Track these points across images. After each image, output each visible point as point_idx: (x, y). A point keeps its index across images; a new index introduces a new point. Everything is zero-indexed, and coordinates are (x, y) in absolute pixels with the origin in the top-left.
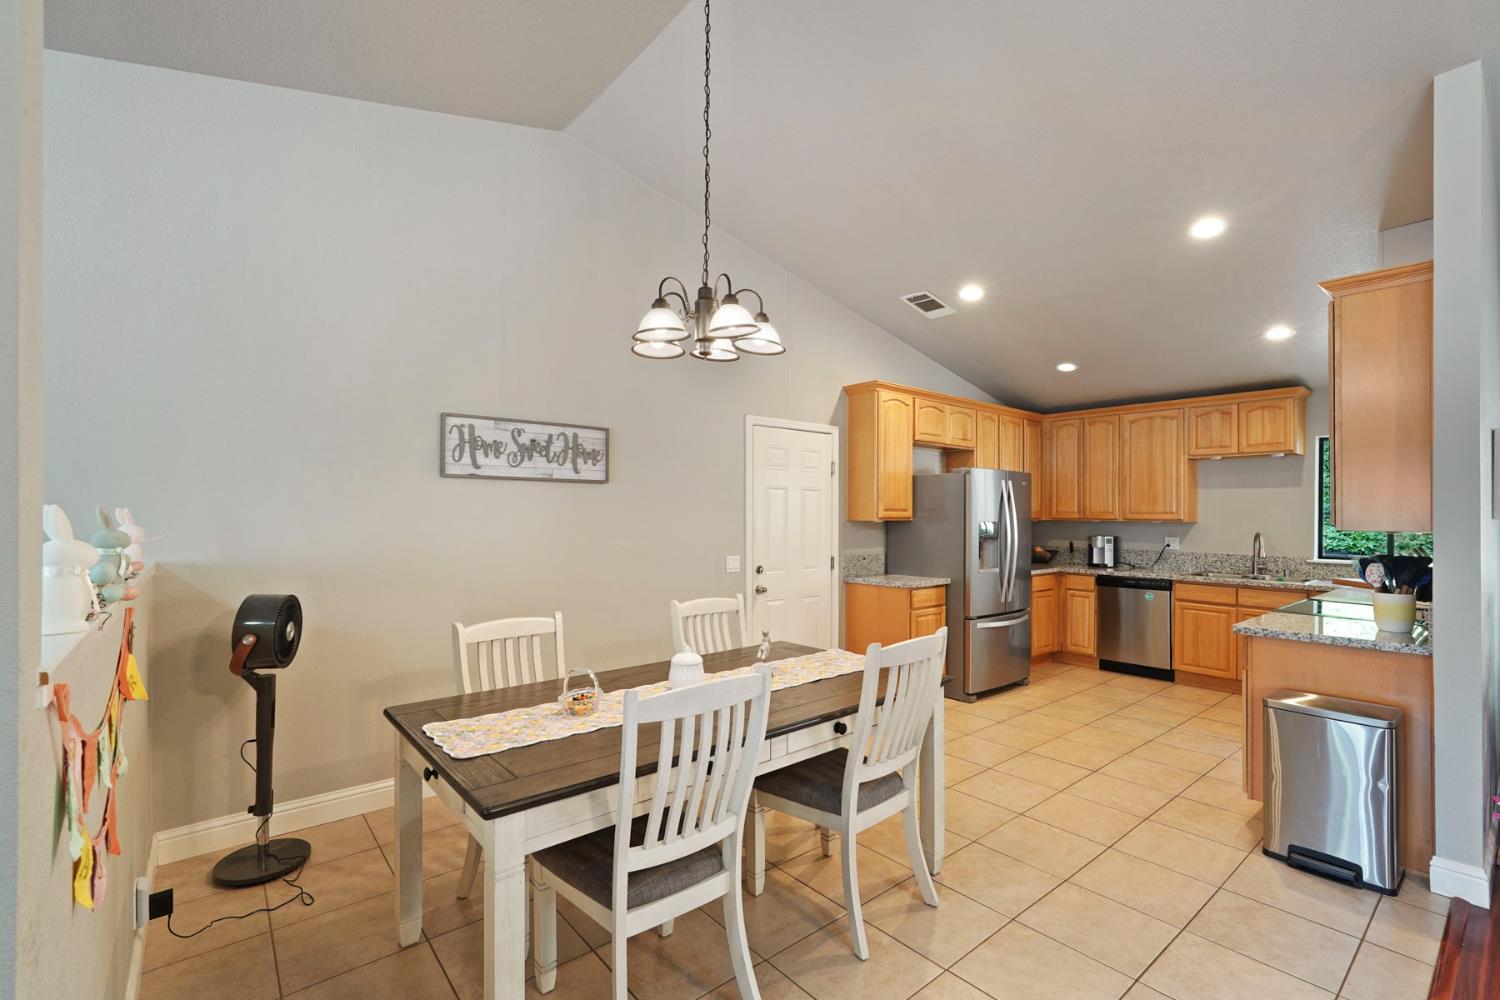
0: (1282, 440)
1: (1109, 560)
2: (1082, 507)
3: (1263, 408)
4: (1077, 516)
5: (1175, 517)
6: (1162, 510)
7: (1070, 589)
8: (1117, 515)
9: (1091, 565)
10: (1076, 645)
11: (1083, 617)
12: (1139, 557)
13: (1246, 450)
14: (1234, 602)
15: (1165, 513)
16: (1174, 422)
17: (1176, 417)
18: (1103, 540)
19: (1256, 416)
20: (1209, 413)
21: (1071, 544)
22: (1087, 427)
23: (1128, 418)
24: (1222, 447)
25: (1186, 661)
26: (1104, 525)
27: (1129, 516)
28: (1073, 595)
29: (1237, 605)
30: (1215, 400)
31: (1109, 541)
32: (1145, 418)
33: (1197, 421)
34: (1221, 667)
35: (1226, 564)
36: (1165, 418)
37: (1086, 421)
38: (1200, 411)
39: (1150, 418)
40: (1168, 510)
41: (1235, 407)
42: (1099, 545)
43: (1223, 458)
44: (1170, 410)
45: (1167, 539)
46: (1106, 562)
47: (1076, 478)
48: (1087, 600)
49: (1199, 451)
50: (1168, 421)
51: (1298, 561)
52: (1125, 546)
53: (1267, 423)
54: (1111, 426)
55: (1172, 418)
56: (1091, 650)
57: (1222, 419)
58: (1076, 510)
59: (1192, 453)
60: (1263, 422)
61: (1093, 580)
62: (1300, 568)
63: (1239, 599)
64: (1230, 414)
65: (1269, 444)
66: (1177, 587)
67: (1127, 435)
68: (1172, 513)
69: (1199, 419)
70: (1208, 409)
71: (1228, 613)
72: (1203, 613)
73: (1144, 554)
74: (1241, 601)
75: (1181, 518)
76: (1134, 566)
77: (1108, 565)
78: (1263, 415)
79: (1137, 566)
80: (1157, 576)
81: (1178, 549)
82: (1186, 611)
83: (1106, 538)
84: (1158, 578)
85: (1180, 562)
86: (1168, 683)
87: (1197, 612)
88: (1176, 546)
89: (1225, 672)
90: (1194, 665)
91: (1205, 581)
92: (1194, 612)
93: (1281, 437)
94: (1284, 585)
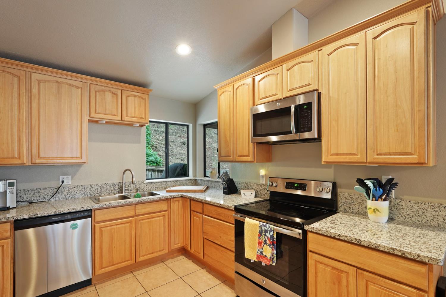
0: (143, 117)
1: (11, 203)
3: (135, 96)
8: (25, 161)
12: (37, 194)
13: (125, 120)
14: (133, 214)
15: (72, 158)
16: (79, 91)
17: (81, 88)
18: (4, 184)
19: (131, 99)
20: (104, 91)
23: (36, 76)
24: (112, 115)
25: (102, 267)
29: (136, 215)
30: (108, 83)
31: (11, 185)
32: (52, 81)
33: (95, 93)
34: (127, 259)
35: (104, 190)
36: (71, 85)
38: (98, 88)
39: (59, 82)
41: (120, 91)
43: (107, 123)
45: (61, 177)
46: (8, 206)
49: (97, 114)
50: (74, 89)
52: (22, 186)
53: (136, 105)
55: (77, 87)
57: (112, 96)
59: (92, 116)
60: (135, 104)
61: (8, 226)
62: (141, 186)
64: (117, 95)
65: (137, 118)
66: (96, 213)
68: (77, 158)
69: (97, 93)
70: (104, 88)
71: (130, 222)
72: (115, 227)
73: (42, 191)
74: (138, 212)
75: (86, 162)
76: (31, 203)
77: (11, 207)
78: (134, 101)
79: (34, 201)
80: (82, 208)
81: (70, 184)
82: (102, 229)
83: (8, 181)
84: (83, 209)
85: (72, 193)
86: (89, 289)
87: (111, 227)
88: (68, 182)
89: (129, 261)
90: (109, 266)
91: (118, 204)
92: (109, 228)
93: (144, 115)
94: (159, 197)
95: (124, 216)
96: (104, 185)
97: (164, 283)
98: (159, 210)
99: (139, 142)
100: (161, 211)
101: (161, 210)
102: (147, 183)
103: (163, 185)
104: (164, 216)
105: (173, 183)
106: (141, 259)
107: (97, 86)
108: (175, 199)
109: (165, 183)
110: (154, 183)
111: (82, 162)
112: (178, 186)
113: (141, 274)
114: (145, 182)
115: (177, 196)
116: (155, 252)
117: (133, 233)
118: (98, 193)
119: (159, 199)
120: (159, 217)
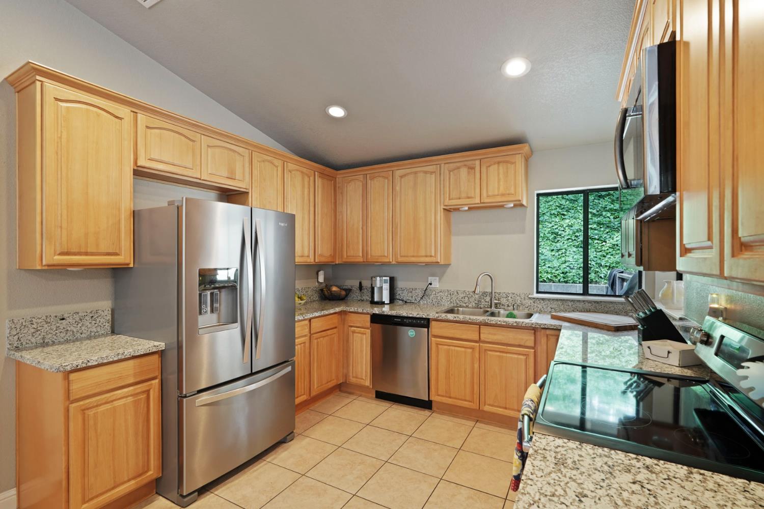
0: (512, 191)
1: (386, 299)
2: (365, 253)
3: (499, 163)
4: (362, 260)
5: (433, 260)
6: (423, 253)
7: (352, 326)
8: (390, 259)
9: (373, 302)
10: (356, 378)
11: (362, 351)
12: (410, 294)
13: (486, 201)
14: (477, 338)
15: (426, 256)
16: (433, 176)
17: (435, 172)
18: (381, 281)
19: (494, 168)
20: (459, 168)
21: (360, 283)
22: (369, 181)
23: (398, 173)
24: (469, 198)
25: (440, 393)
26: (381, 267)
27: (400, 260)
28: (354, 332)
29: (479, 341)
30: (463, 157)
31: (385, 282)
32: (411, 173)
33: (450, 174)
34: (467, 399)
36: (426, 172)
37: (368, 176)
38: (452, 166)
39: (416, 173)
40: (428, 254)
41: (478, 162)
42: (378, 285)
43: (470, 209)
44: (429, 166)
45: (430, 278)
46: (383, 301)
47: (361, 226)
48: (365, 336)
49: (451, 201)
50: (428, 175)
51: (523, 296)
52: (400, 284)
53: (501, 176)
54: (386, 180)
55: (432, 173)
56: (368, 383)
57: (469, 173)
58: (361, 255)
59: (446, 204)
60: (498, 175)
61: (368, 318)
62: (524, 302)
63: (482, 335)
64: (473, 168)
65: (503, 195)
66: (433, 324)
67: (398, 188)
68: (431, 256)
69: (451, 173)
70: (458, 164)
71: (473, 348)
72: (453, 348)
73: (413, 292)
74: (483, 337)
75: (439, 261)
76: (406, 302)
77: (386, 302)
78: (498, 169)
79: (408, 301)
80: (418, 314)
81: (438, 286)
82: (440, 346)
83: (384, 278)
84: (418, 316)
85: (439, 298)
86: (427, 413)
87: (449, 347)
88: (436, 284)
89: (470, 403)
90: (446, 397)
91: (455, 319)
92: (446, 347)
93: (513, 188)
94: (516, 322)
95: (464, 337)
96: (471, 294)
97: (489, 455)
98: (517, 344)
99: (523, 231)
100: (520, 346)
101: (522, 344)
102: (534, 298)
103: (566, 306)
104: (526, 355)
105: (590, 304)
106: (487, 408)
107: (451, 165)
108: (548, 332)
109: (570, 304)
110: (549, 300)
111: (434, 261)
112: (603, 313)
113: (482, 429)
114: (530, 296)
115: (552, 327)
116: (509, 409)
117: (476, 366)
118: (466, 303)
119: (516, 324)
120: (519, 354)
